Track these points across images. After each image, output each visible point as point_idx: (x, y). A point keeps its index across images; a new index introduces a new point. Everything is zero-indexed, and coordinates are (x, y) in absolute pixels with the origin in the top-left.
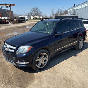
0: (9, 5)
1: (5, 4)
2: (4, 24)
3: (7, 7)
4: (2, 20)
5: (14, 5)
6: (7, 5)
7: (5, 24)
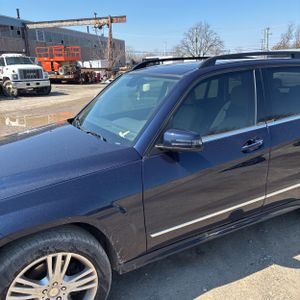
0: (105, 21)
1: (96, 19)
2: (87, 82)
3: (100, 28)
4: (83, 71)
5: (122, 19)
6: (102, 21)
7: (92, 83)
